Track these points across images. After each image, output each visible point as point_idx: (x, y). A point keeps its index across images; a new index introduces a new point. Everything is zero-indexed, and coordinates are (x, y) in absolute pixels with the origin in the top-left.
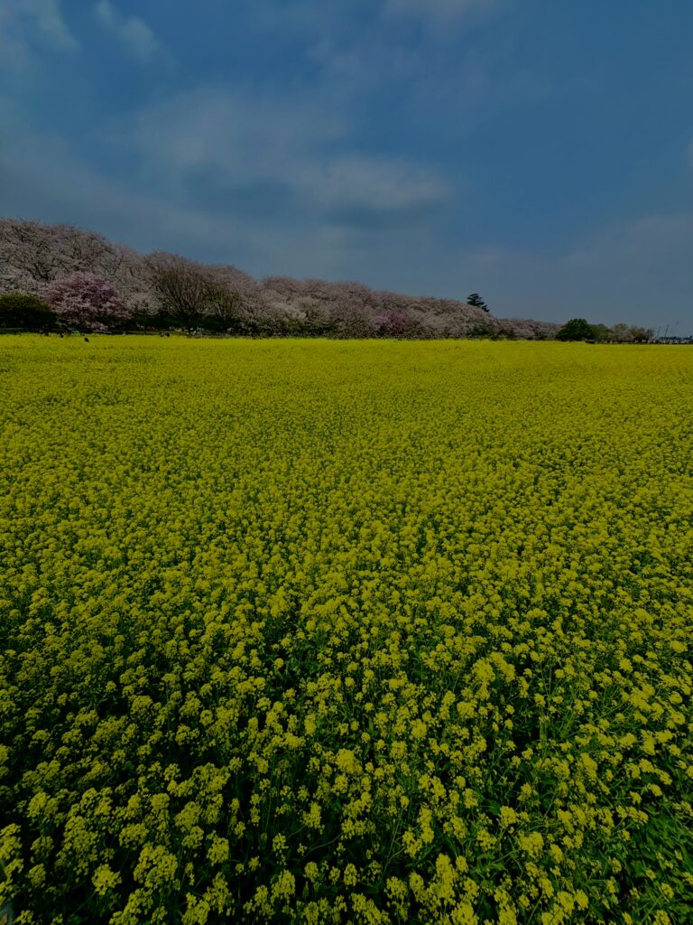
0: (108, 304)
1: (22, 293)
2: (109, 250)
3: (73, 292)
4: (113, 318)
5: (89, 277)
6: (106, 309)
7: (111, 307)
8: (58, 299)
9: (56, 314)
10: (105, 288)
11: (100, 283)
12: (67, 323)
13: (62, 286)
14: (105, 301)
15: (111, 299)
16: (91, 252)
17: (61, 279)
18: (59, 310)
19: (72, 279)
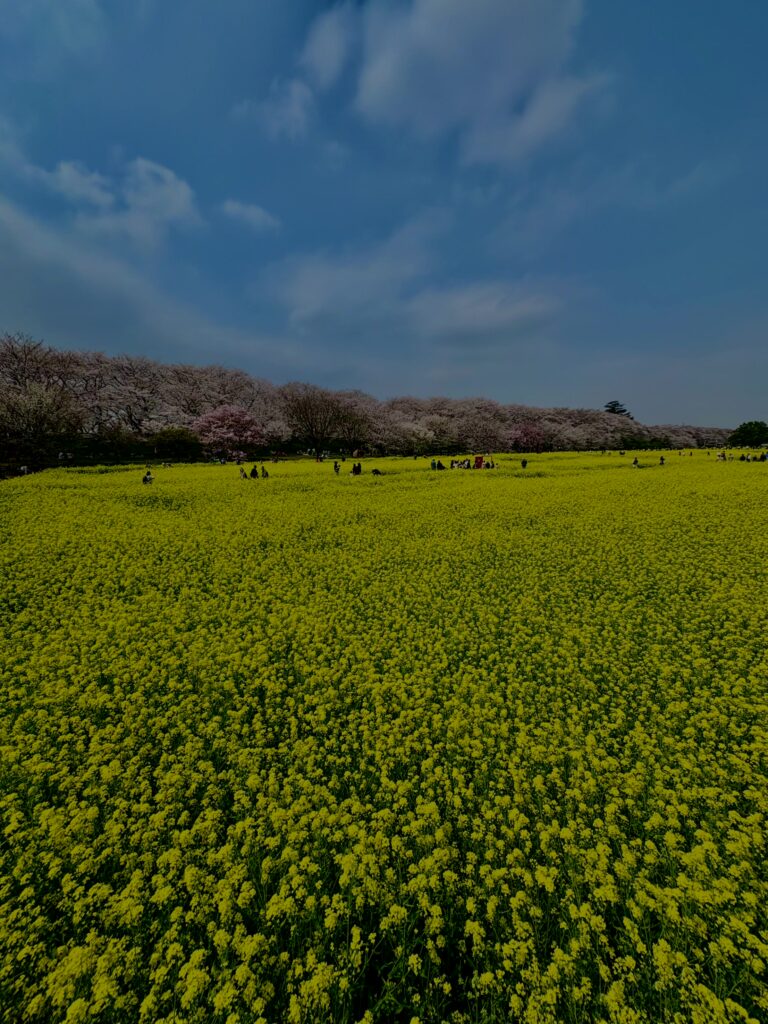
0: (249, 433)
1: (176, 427)
2: (251, 385)
3: (220, 424)
4: (252, 445)
5: (234, 409)
6: (247, 437)
7: (251, 436)
8: (204, 431)
9: (203, 445)
10: (247, 418)
11: (243, 414)
12: (211, 452)
13: (211, 419)
14: (245, 430)
15: (252, 429)
16: (234, 386)
17: (209, 413)
18: (205, 441)
19: (219, 412)
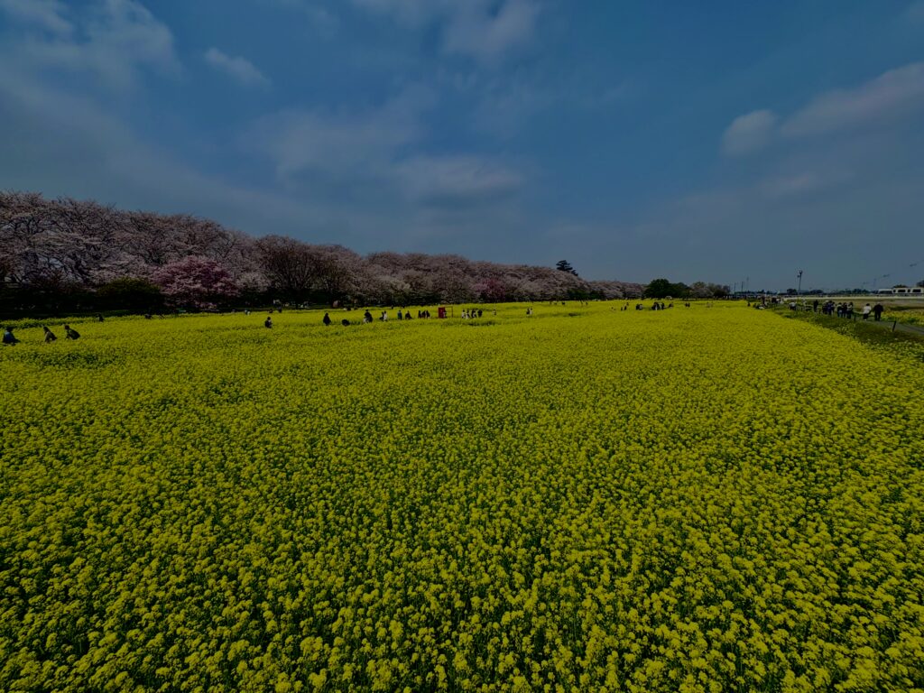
0: (219, 284)
1: (133, 277)
2: (223, 236)
3: (185, 274)
4: (223, 296)
5: (202, 260)
6: (216, 288)
7: (221, 287)
8: (167, 282)
9: (165, 295)
10: (217, 269)
11: (213, 265)
12: (175, 303)
13: (174, 270)
14: (216, 281)
15: (222, 280)
16: (205, 237)
17: (174, 263)
18: (168, 292)
19: (185, 262)
